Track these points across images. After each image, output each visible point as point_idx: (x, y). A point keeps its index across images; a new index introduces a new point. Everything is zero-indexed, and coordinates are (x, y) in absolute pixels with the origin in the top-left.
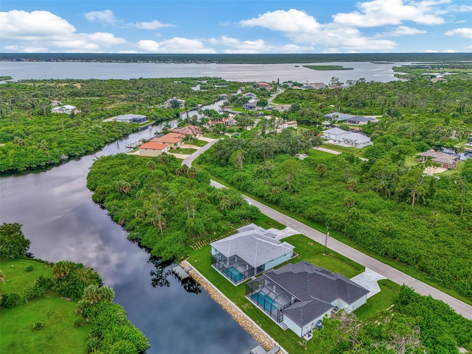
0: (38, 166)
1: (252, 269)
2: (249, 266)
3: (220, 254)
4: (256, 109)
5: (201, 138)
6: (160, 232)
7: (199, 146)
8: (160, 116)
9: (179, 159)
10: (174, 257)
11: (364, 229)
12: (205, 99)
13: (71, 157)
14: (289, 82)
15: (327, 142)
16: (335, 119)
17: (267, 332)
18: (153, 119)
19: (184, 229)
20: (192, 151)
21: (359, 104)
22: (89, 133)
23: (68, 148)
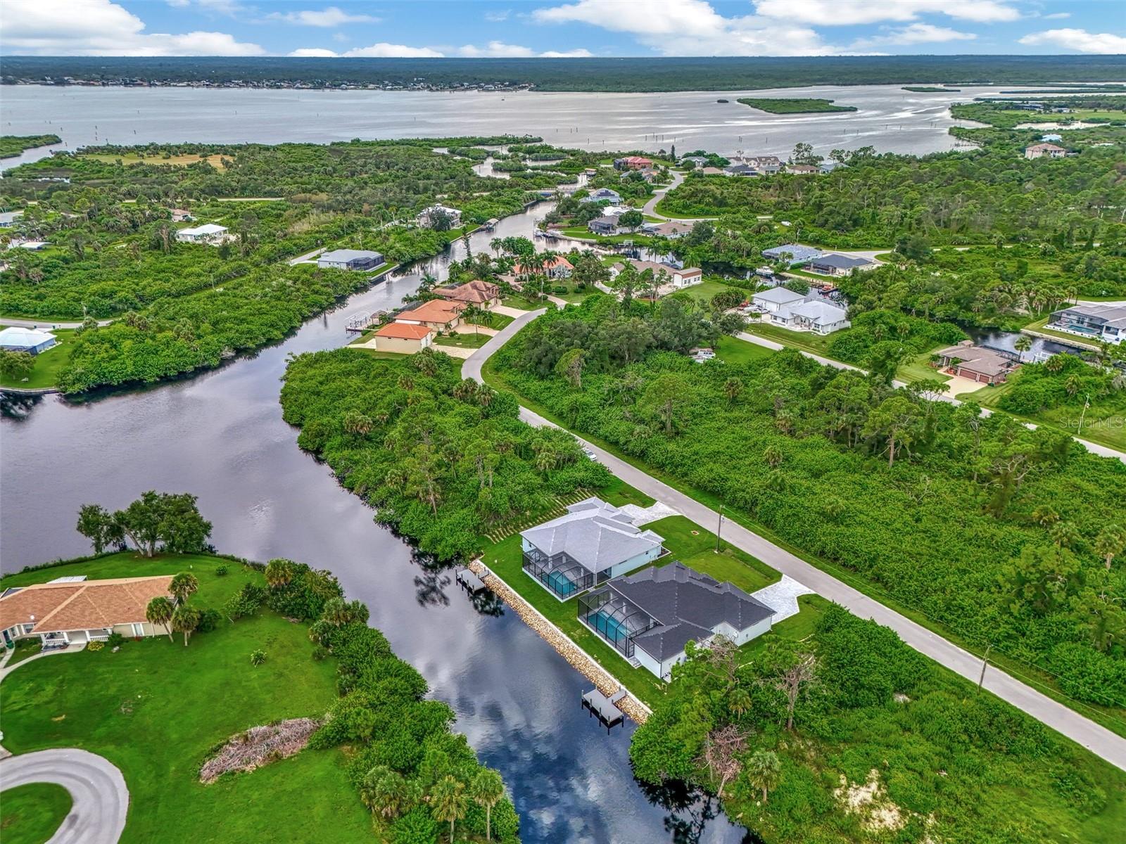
0: (180, 373)
1: (589, 576)
2: (586, 570)
3: (537, 550)
4: (618, 231)
5: (499, 309)
6: (432, 511)
7: (494, 328)
8: (409, 253)
9: (455, 359)
10: (458, 554)
11: (791, 507)
12: (504, 203)
13: (240, 352)
14: (699, 154)
15: (758, 320)
16: (786, 260)
17: (609, 672)
18: (395, 259)
19: (474, 506)
20: (480, 340)
21: (844, 221)
22: (267, 299)
23: (231, 334)
